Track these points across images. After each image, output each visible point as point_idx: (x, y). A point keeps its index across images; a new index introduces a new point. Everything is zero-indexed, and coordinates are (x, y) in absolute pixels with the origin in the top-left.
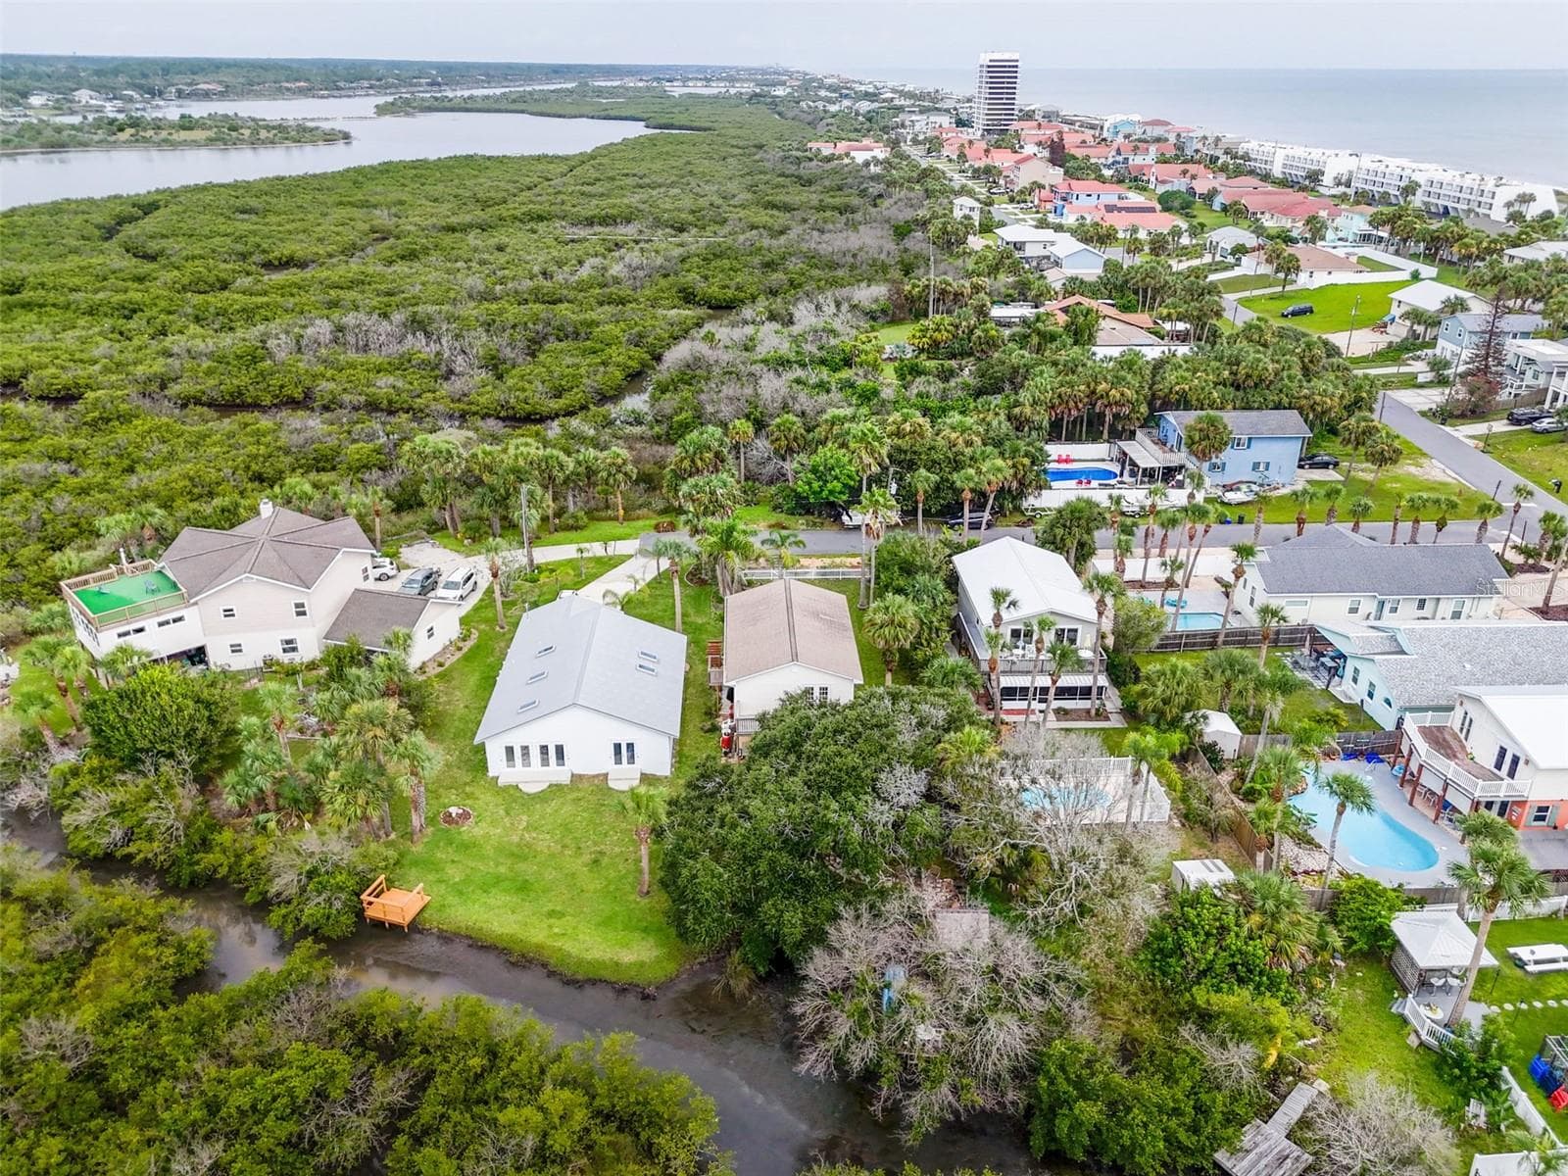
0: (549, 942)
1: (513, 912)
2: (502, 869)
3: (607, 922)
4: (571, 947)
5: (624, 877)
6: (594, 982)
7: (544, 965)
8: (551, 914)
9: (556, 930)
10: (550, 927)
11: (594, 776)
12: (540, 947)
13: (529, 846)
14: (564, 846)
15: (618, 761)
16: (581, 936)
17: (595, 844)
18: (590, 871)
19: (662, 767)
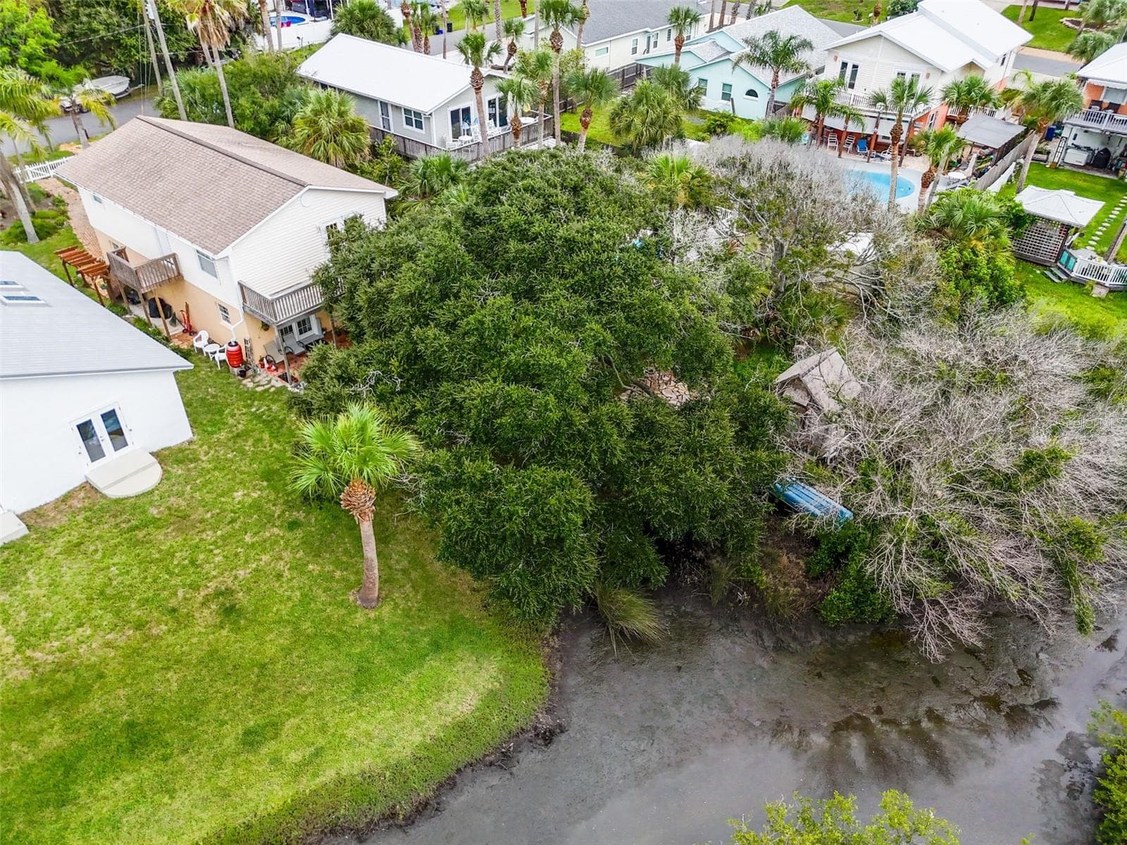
0: (308, 784)
1: (172, 793)
2: (53, 740)
4: (349, 764)
5: (306, 599)
6: (450, 784)
8: (251, 740)
9: (294, 757)
10: (276, 761)
11: (65, 498)
12: (292, 809)
13: (66, 667)
14: (139, 626)
15: (95, 453)
16: (350, 733)
17: (195, 587)
18: (237, 629)
19: (178, 430)
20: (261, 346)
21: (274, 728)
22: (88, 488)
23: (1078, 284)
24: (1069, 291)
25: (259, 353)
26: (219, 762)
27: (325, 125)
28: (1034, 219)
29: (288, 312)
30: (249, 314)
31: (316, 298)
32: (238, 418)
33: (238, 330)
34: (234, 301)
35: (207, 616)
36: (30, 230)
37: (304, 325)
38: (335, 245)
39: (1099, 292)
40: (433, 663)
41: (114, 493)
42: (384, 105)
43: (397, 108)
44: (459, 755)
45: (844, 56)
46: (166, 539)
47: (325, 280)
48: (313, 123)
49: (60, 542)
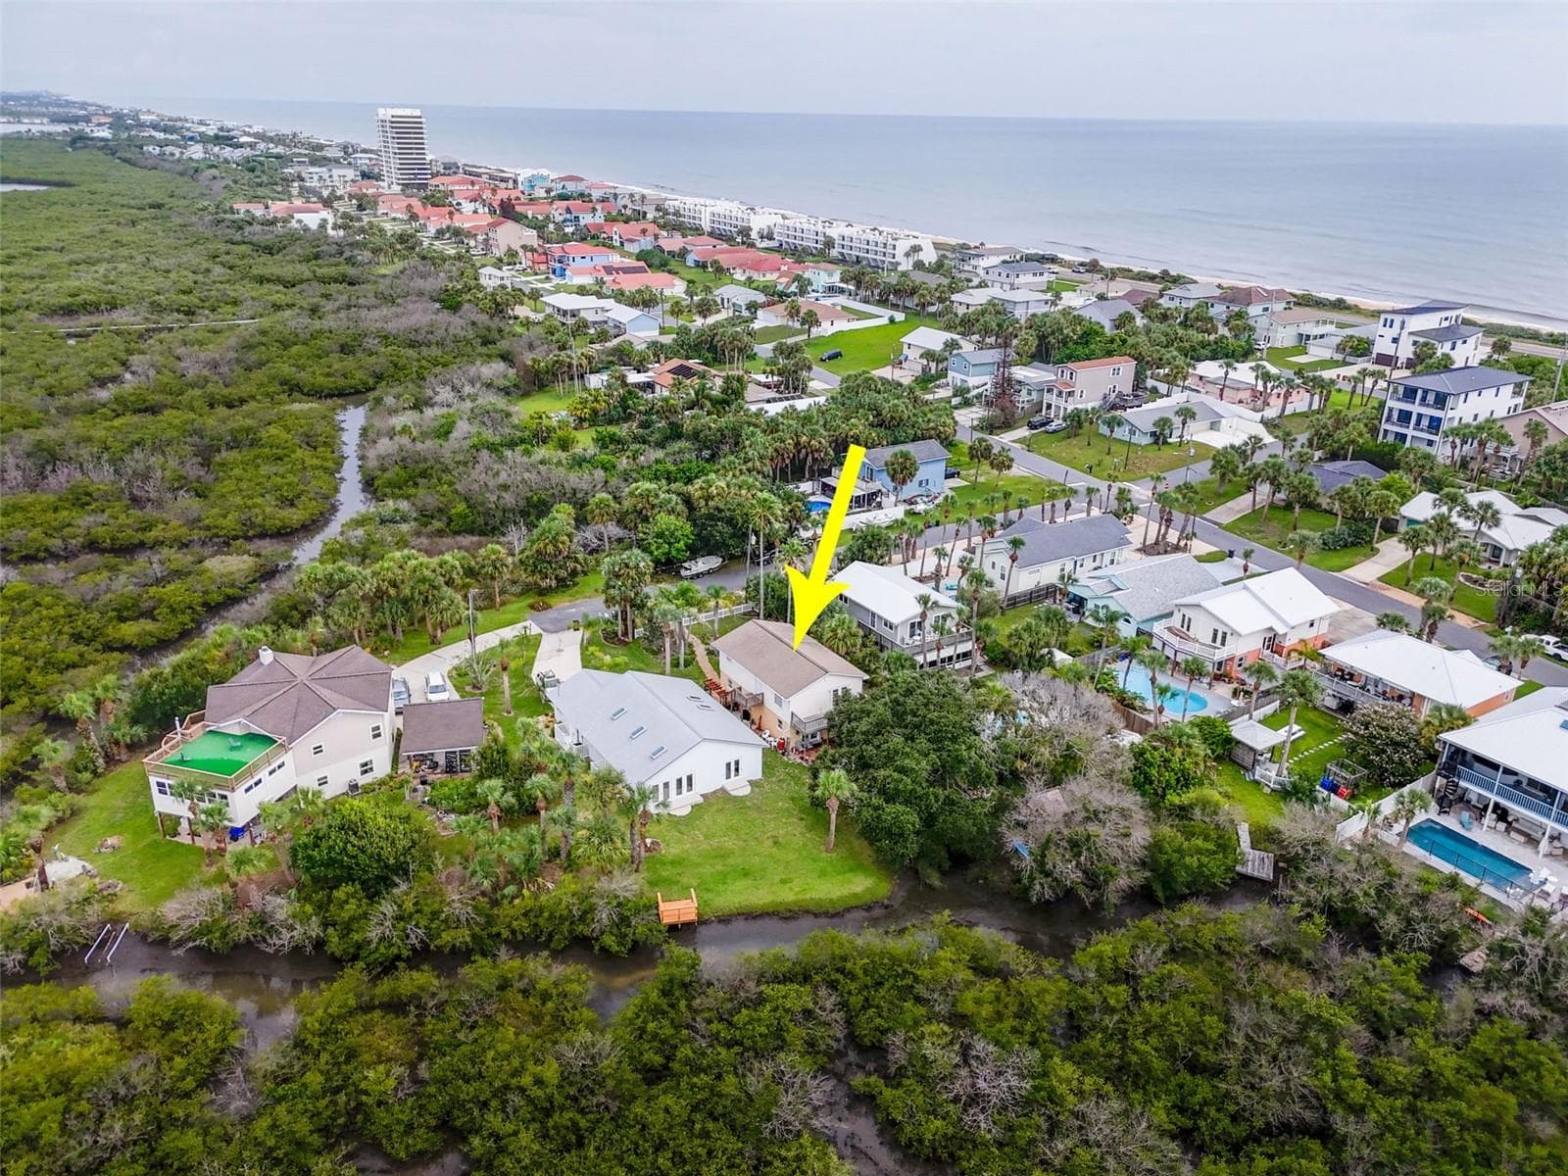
0: (801, 897)
1: (757, 889)
3: (823, 874)
4: (815, 895)
5: (805, 845)
6: (848, 910)
7: (808, 912)
8: (783, 881)
9: (797, 889)
10: (790, 888)
11: (715, 792)
12: (796, 902)
14: (745, 841)
15: (730, 776)
16: (817, 886)
17: (764, 832)
18: (779, 849)
19: (757, 773)
20: (794, 741)
21: (791, 880)
22: (723, 790)
23: (1257, 783)
24: (1251, 788)
25: (792, 745)
26: (772, 885)
27: (840, 633)
28: (1238, 742)
29: (809, 730)
30: (793, 726)
31: (825, 724)
32: (781, 773)
33: (786, 733)
34: (787, 720)
35: (769, 842)
36: (682, 662)
37: (813, 736)
38: (836, 703)
39: (1267, 790)
40: (847, 875)
41: (733, 793)
42: (873, 614)
43: (880, 618)
44: (853, 903)
45: (1184, 610)
46: (753, 814)
47: (830, 717)
48: (834, 631)
49: (715, 808)
